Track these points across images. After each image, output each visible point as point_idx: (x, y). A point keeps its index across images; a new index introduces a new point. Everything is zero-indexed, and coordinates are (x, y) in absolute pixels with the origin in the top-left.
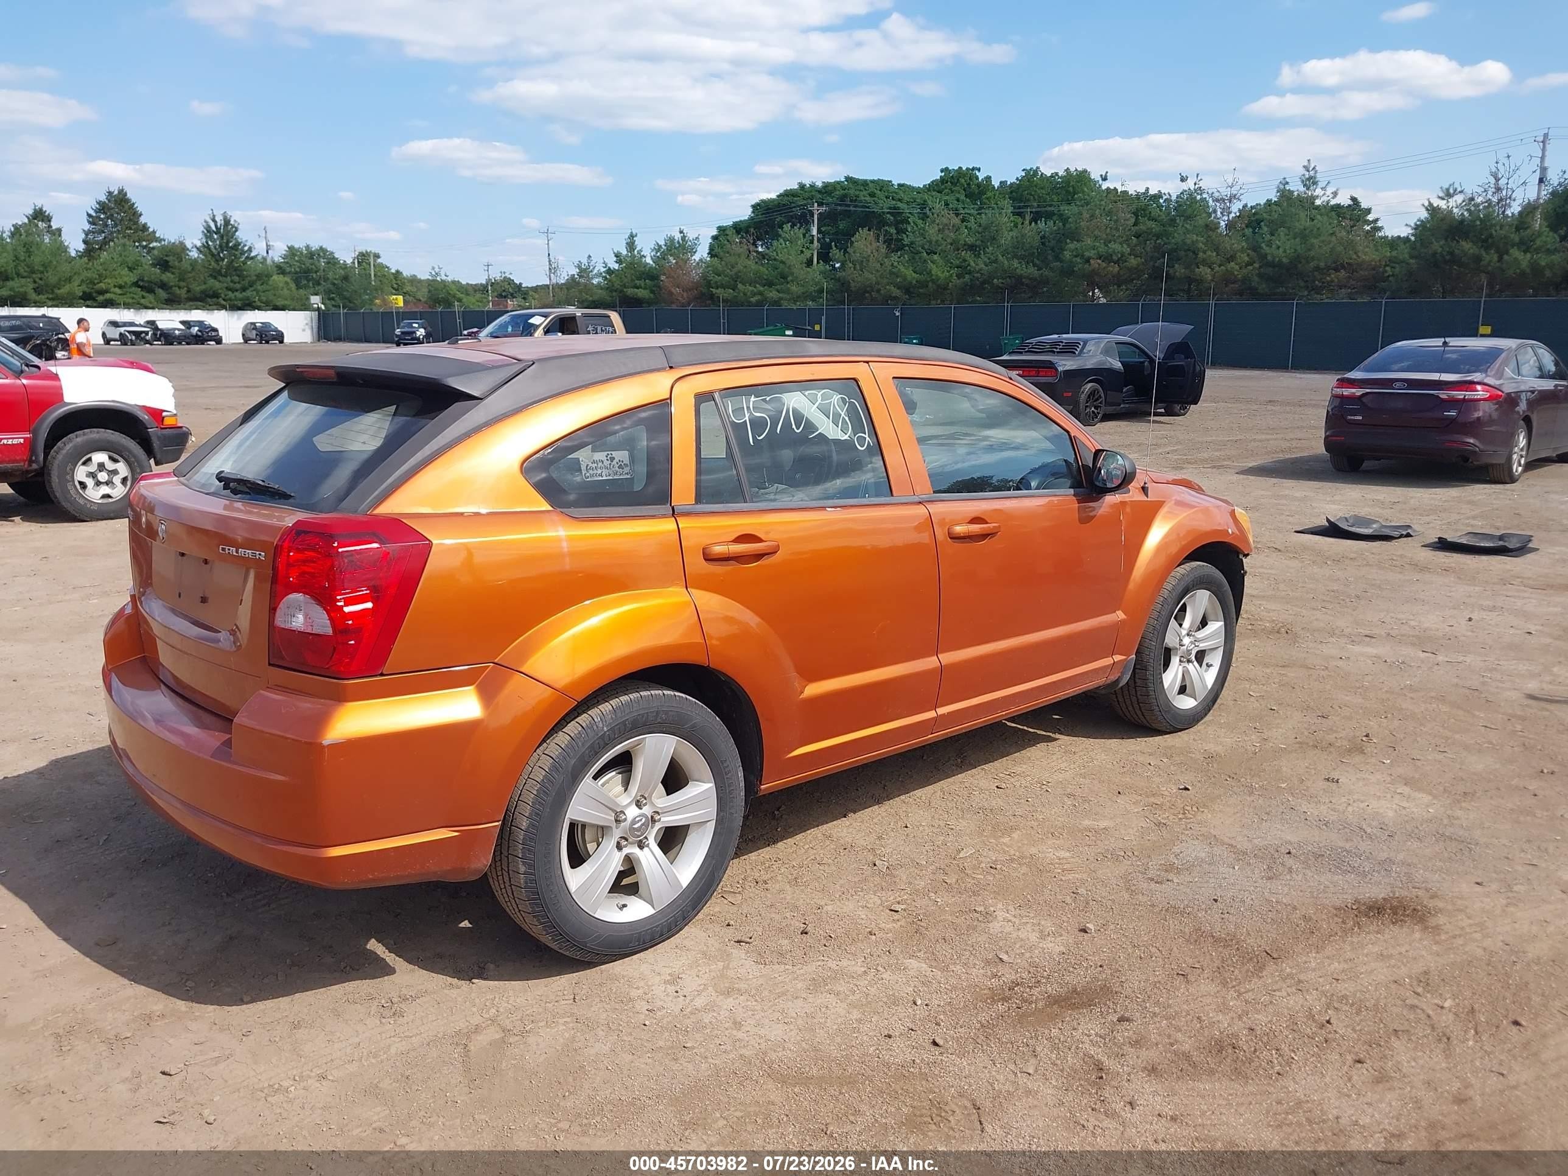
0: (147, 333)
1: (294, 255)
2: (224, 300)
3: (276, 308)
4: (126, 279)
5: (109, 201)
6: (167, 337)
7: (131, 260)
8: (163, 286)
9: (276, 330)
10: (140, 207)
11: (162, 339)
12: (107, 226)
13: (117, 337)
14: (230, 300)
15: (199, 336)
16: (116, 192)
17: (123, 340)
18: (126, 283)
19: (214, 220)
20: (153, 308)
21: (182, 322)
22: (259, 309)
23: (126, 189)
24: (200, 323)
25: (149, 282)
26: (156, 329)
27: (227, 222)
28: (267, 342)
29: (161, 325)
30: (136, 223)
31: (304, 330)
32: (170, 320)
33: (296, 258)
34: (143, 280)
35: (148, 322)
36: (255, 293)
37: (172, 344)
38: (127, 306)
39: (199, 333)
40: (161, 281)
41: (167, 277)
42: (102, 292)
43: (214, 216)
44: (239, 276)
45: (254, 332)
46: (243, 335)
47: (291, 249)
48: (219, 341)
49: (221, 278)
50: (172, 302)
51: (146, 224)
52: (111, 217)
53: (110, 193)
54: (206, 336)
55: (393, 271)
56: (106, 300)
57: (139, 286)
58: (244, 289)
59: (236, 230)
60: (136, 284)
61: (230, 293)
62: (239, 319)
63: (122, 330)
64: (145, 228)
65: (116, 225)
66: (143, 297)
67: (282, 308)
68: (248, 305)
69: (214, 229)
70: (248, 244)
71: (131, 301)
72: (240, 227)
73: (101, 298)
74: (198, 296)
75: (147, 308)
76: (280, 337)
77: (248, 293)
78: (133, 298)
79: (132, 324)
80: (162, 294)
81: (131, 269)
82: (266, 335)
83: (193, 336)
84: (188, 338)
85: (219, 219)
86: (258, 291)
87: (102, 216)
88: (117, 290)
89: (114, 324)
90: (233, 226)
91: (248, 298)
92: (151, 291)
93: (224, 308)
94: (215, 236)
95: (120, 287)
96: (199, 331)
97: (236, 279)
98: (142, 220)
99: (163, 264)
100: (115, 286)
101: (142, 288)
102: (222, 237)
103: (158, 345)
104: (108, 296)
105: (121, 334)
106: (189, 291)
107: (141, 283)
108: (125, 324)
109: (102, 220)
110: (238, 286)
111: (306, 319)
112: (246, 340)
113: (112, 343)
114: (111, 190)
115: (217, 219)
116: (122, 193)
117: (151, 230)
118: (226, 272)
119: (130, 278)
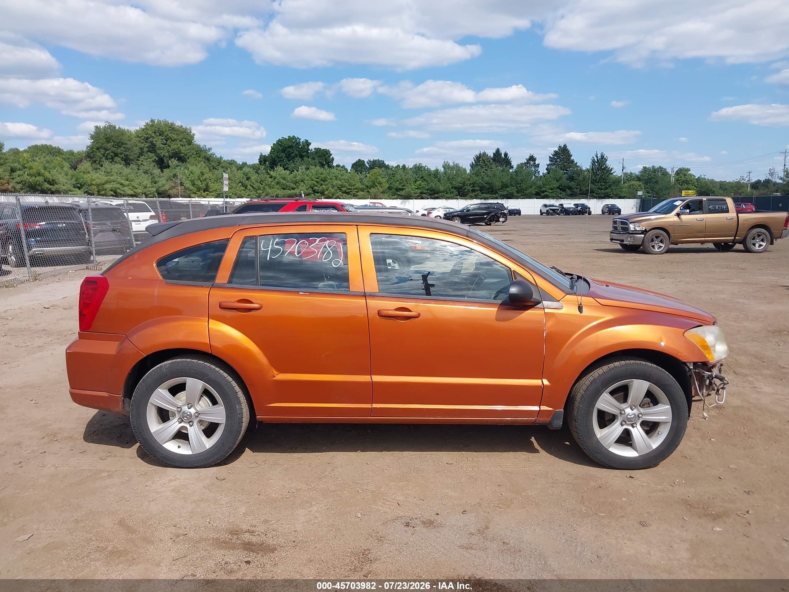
0: (558, 210)
1: (646, 171)
2: (596, 194)
3: (620, 198)
4: (554, 185)
5: (559, 150)
6: (566, 212)
7: (558, 177)
8: (570, 188)
9: (618, 208)
10: (572, 152)
11: (564, 212)
12: (557, 161)
13: (545, 212)
14: (599, 194)
15: (581, 211)
16: (563, 146)
17: (548, 213)
18: (554, 187)
19: (597, 157)
20: (564, 198)
21: (575, 205)
22: (612, 198)
23: (567, 145)
24: (583, 205)
25: (564, 186)
26: (563, 208)
27: (602, 157)
28: (613, 214)
29: (565, 206)
30: (569, 159)
31: (632, 208)
32: (569, 203)
33: (647, 173)
34: (562, 186)
35: (560, 205)
36: (610, 190)
37: (569, 215)
38: (553, 198)
39: (581, 210)
40: (569, 186)
41: (572, 184)
42: (543, 192)
43: (597, 154)
44: (605, 183)
45: (607, 209)
46: (602, 210)
47: (645, 168)
48: (590, 213)
49: (595, 184)
50: (572, 196)
51: (573, 160)
52: (559, 158)
53: (560, 147)
54: (584, 211)
55: (696, 177)
56: (545, 195)
57: (560, 189)
58: (606, 189)
59: (606, 161)
60: (558, 188)
61: (599, 190)
62: (602, 203)
63: (548, 208)
64: (573, 161)
65: (560, 161)
66: (561, 194)
67: (624, 198)
68: (607, 196)
69: (596, 160)
70: (611, 167)
71: (555, 195)
72: (608, 159)
73: (543, 194)
74: (584, 192)
75: (561, 198)
76: (619, 211)
77: (608, 190)
78: (556, 194)
79: (553, 206)
80: (569, 192)
81: (557, 181)
82: (613, 211)
83: (578, 211)
84: (576, 212)
85: (599, 156)
86: (612, 189)
87: (555, 157)
88: (550, 191)
89: (545, 206)
90: (605, 159)
91: (607, 193)
92: (564, 191)
93: (595, 198)
94: (596, 164)
95: (551, 189)
96: (581, 208)
97: (603, 184)
98: (572, 158)
99: (571, 178)
100: (549, 189)
101: (561, 189)
102: (599, 165)
103: (562, 216)
104: (546, 193)
105: (547, 210)
106: (581, 190)
107: (560, 187)
108: (550, 206)
109: (555, 159)
110: (603, 187)
111: (634, 203)
112: (603, 213)
113: (543, 214)
114: (561, 145)
115: (598, 156)
116: (565, 146)
117: (575, 162)
118: (599, 181)
119: (556, 185)
